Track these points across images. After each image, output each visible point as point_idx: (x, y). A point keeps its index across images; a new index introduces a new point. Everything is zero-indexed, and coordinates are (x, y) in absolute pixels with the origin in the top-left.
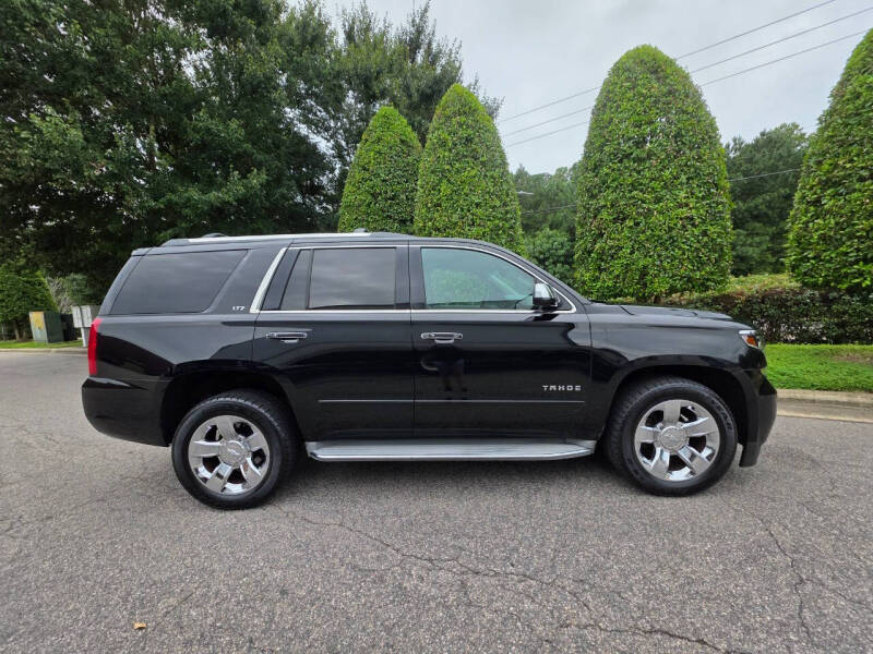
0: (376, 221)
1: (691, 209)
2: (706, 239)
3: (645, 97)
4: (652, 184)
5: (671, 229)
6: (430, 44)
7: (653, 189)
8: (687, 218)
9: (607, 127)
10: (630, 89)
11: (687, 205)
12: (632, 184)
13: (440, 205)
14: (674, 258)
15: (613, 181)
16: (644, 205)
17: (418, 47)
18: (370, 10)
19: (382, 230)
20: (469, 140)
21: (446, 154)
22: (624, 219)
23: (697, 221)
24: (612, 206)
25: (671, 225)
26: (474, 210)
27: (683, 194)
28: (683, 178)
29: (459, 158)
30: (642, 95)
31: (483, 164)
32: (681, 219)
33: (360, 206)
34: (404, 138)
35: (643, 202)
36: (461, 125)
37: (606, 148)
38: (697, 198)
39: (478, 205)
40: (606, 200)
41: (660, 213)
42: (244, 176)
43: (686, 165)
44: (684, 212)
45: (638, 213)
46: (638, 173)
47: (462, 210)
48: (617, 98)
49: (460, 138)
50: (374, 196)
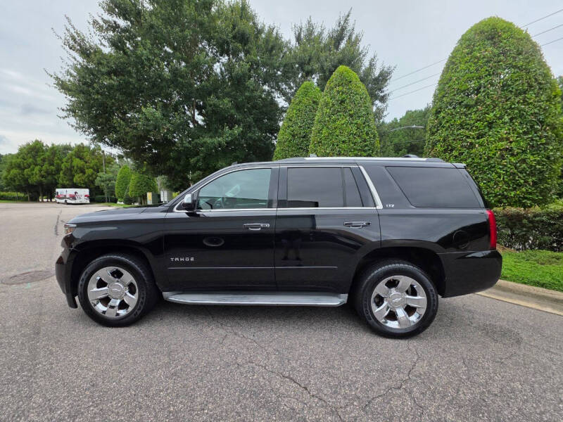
0: (293, 151)
1: (511, 142)
2: (524, 165)
3: (478, 59)
4: (476, 124)
5: (489, 158)
6: (350, 36)
7: (477, 127)
8: (506, 149)
9: (447, 83)
10: (468, 54)
11: (507, 139)
12: (461, 125)
13: (321, 142)
14: (490, 180)
15: (447, 122)
16: (468, 140)
17: (342, 39)
18: (313, 22)
19: (296, 156)
20: (342, 102)
21: (328, 111)
22: (452, 150)
23: (516, 151)
24: (444, 140)
25: (490, 155)
26: (341, 145)
27: (504, 131)
28: (506, 118)
29: (336, 112)
30: (476, 57)
31: (351, 116)
32: (500, 150)
33: (285, 142)
34: (315, 100)
35: (468, 137)
36: (338, 92)
37: (445, 99)
38: (518, 133)
39: (343, 142)
40: (441, 137)
41: (481, 145)
42: (231, 129)
43: (510, 108)
44: (504, 144)
45: (462, 146)
46: (466, 115)
47: (333, 145)
48: (457, 62)
49: (337, 101)
50: (293, 136)
